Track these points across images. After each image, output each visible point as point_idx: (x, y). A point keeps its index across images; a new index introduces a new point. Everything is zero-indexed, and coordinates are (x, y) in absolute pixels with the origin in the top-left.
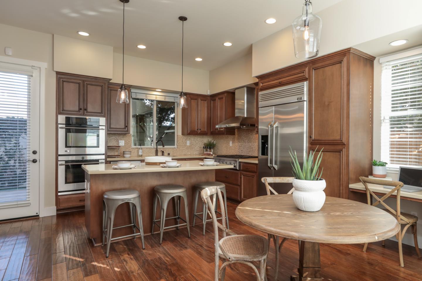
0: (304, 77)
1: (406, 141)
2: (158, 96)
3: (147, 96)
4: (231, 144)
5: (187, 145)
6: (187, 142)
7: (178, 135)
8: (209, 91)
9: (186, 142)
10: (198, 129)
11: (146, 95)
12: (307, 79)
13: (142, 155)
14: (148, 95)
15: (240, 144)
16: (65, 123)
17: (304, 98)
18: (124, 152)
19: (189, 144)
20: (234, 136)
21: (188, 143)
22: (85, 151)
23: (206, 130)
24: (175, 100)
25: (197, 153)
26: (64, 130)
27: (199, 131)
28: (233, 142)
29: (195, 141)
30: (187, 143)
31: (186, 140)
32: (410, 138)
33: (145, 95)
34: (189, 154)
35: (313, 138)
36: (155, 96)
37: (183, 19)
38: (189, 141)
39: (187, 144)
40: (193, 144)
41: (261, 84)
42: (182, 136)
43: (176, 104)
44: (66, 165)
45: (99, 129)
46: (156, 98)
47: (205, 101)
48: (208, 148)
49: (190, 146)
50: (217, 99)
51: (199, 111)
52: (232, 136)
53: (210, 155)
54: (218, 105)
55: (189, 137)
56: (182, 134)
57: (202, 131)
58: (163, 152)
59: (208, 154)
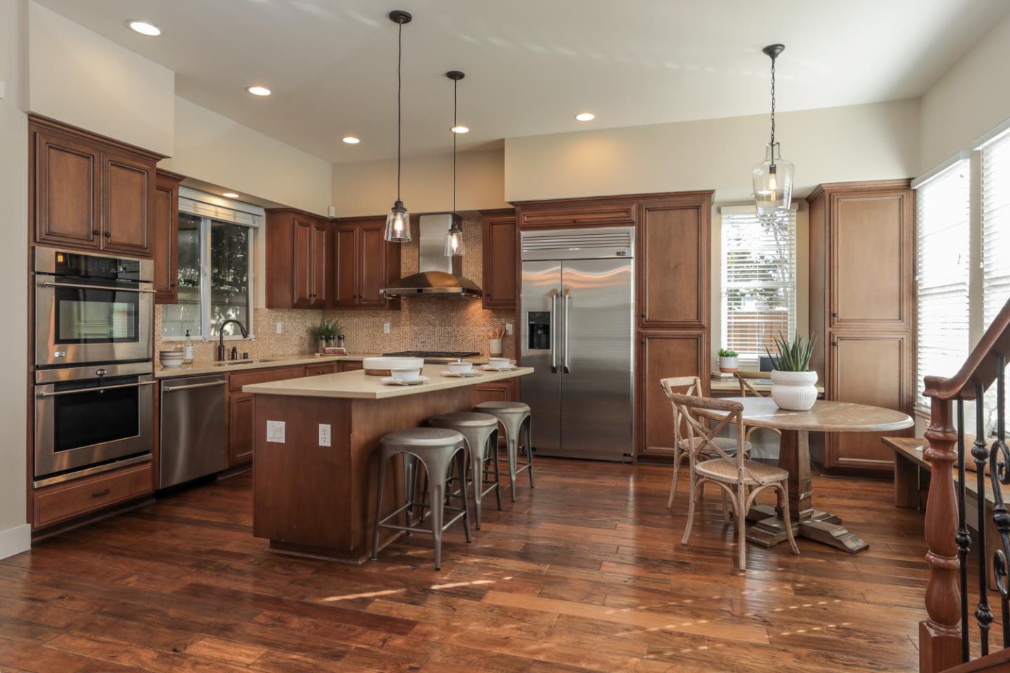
0: (629, 219)
1: (754, 323)
2: (220, 210)
3: (196, 207)
4: (387, 328)
5: (278, 332)
6: (278, 324)
7: (260, 307)
8: (333, 209)
9: (275, 326)
10: (310, 296)
11: (195, 202)
12: (634, 222)
13: (192, 360)
15: (416, 328)
16: (54, 271)
17: (630, 253)
18: (161, 352)
19: (280, 330)
20: (398, 312)
21: (279, 326)
22: (112, 351)
23: (324, 299)
24: (254, 223)
25: (295, 350)
26: (53, 290)
27: (312, 300)
28: (393, 326)
29: (292, 324)
30: (278, 328)
31: (275, 320)
32: (759, 318)
33: (193, 202)
34: (281, 353)
35: (647, 318)
36: (213, 208)
37: (455, 76)
38: (281, 324)
39: (276, 330)
40: (287, 331)
41: (526, 218)
42: (267, 310)
43: (251, 232)
44: (56, 397)
45: (137, 290)
46: (217, 213)
47: (323, 230)
48: (330, 339)
49: (282, 335)
50: (357, 229)
51: (313, 253)
52: (390, 313)
53: (341, 353)
54: (361, 244)
55: (281, 314)
56: (266, 307)
57: (316, 300)
58: (234, 350)
59: (335, 353)
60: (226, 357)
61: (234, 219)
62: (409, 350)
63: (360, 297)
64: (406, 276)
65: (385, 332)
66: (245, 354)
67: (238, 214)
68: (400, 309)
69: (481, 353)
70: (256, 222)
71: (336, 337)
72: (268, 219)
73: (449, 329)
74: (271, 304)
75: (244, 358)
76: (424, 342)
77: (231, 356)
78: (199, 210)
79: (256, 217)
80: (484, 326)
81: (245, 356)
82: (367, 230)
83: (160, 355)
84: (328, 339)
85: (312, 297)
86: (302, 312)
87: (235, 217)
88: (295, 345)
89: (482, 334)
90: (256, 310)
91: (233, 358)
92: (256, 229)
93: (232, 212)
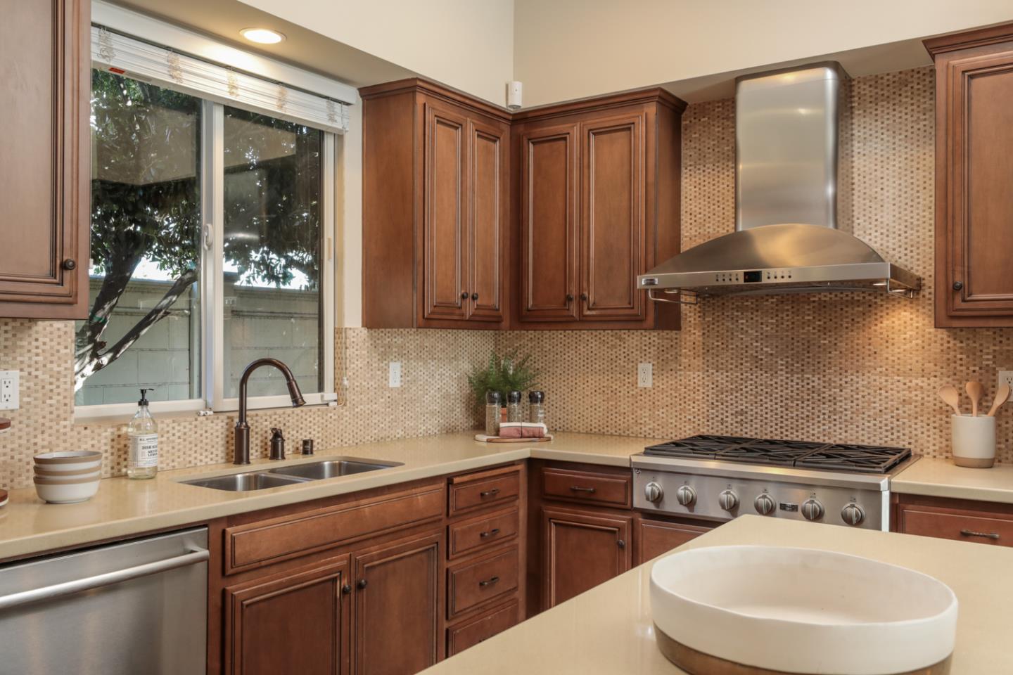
4: (646, 376)
5: (392, 385)
6: (392, 364)
7: (347, 325)
8: (517, 87)
9: (385, 371)
10: (463, 297)
11: (173, 56)
13: (155, 469)
14: (183, 62)
15: (721, 377)
19: (398, 379)
21: (395, 379)
23: (496, 304)
24: (332, 119)
27: (470, 309)
28: (660, 370)
29: (425, 363)
30: (391, 375)
31: (384, 356)
33: (164, 53)
34: (398, 435)
38: (398, 364)
39: (386, 379)
40: (414, 382)
42: (365, 331)
43: (328, 144)
46: (233, 87)
47: (494, 139)
48: (511, 399)
49: (402, 391)
50: (575, 132)
51: (469, 194)
52: (654, 337)
53: (537, 436)
54: (583, 167)
55: (399, 340)
56: (363, 326)
57: (479, 307)
58: (277, 435)
59: (523, 435)
60: (254, 453)
61: (281, 107)
62: (704, 431)
63: (582, 298)
64: (694, 245)
65: (640, 385)
66: (305, 443)
67: (291, 94)
68: (678, 328)
69: (915, 450)
70: (338, 118)
71: (525, 394)
72: (366, 112)
73: (816, 381)
74: (375, 319)
75: (305, 452)
76: (742, 413)
77: (269, 453)
78: (185, 76)
79: (337, 105)
80: (923, 373)
81: (307, 447)
82: (598, 132)
83: (36, 469)
84: (505, 400)
85: (469, 300)
86: (449, 335)
87: (282, 101)
88: (433, 413)
89: (916, 396)
90: (338, 331)
91: (275, 456)
92: (339, 137)
93: (275, 89)
